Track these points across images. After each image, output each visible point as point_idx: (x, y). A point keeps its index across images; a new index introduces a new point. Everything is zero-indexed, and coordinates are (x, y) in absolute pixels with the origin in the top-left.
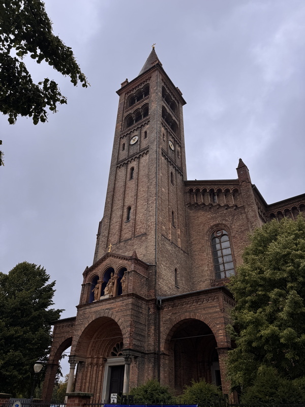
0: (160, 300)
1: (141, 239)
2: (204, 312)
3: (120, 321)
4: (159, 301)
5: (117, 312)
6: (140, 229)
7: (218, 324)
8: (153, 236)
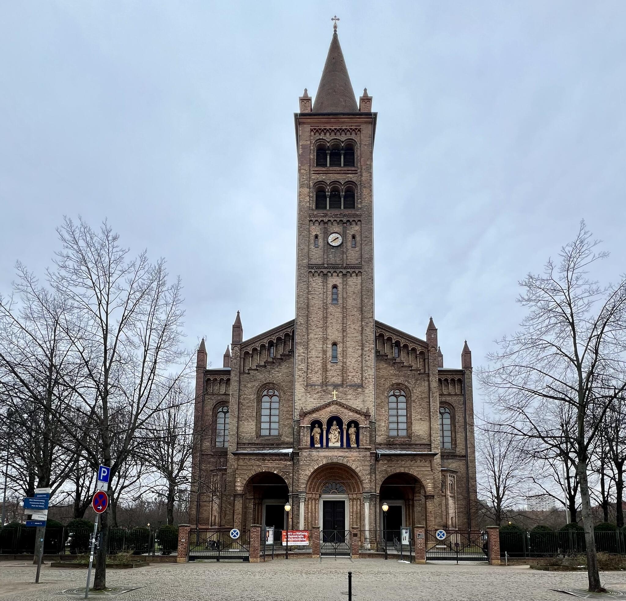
0: (380, 454)
1: (356, 390)
2: (418, 469)
3: (358, 469)
4: (378, 455)
5: (354, 461)
6: (354, 377)
7: (428, 479)
8: (371, 391)
